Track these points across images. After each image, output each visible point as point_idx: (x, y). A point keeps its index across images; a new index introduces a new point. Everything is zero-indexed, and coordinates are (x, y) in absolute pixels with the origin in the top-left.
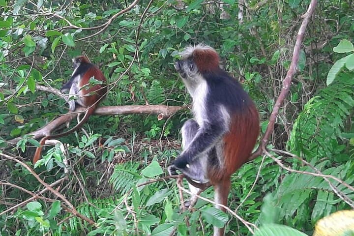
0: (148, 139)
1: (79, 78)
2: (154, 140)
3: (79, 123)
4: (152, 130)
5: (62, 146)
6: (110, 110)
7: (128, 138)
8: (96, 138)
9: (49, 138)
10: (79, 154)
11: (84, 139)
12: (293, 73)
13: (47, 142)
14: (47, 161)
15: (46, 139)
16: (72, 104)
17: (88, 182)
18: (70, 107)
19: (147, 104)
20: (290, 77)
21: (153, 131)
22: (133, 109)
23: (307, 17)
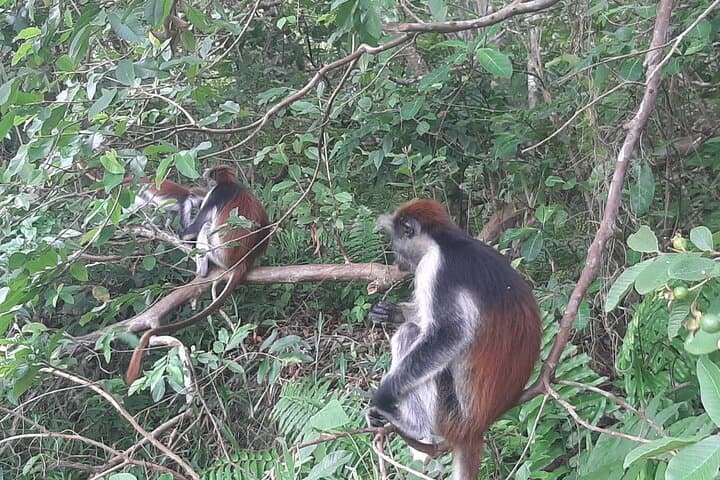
0: (349, 327)
1: (214, 213)
2: (360, 327)
3: (215, 300)
4: (357, 309)
5: (182, 350)
6: (273, 273)
7: (309, 322)
8: (245, 334)
9: (157, 333)
10: (214, 366)
11: (223, 334)
12: (607, 235)
13: (154, 340)
14: (154, 380)
15: (151, 334)
16: (201, 264)
17: (231, 410)
18: (198, 270)
19: (347, 262)
20: (600, 242)
21: (359, 311)
22: (319, 273)
23: (635, 128)
